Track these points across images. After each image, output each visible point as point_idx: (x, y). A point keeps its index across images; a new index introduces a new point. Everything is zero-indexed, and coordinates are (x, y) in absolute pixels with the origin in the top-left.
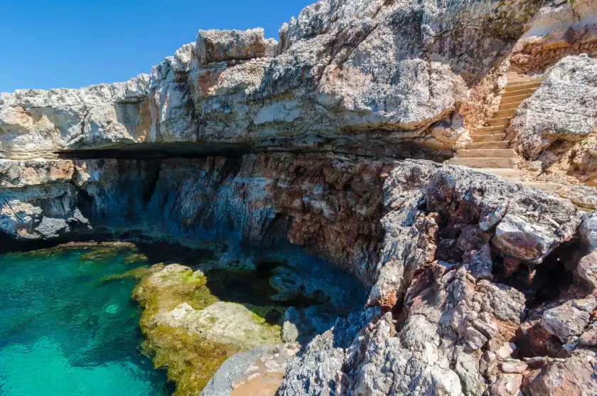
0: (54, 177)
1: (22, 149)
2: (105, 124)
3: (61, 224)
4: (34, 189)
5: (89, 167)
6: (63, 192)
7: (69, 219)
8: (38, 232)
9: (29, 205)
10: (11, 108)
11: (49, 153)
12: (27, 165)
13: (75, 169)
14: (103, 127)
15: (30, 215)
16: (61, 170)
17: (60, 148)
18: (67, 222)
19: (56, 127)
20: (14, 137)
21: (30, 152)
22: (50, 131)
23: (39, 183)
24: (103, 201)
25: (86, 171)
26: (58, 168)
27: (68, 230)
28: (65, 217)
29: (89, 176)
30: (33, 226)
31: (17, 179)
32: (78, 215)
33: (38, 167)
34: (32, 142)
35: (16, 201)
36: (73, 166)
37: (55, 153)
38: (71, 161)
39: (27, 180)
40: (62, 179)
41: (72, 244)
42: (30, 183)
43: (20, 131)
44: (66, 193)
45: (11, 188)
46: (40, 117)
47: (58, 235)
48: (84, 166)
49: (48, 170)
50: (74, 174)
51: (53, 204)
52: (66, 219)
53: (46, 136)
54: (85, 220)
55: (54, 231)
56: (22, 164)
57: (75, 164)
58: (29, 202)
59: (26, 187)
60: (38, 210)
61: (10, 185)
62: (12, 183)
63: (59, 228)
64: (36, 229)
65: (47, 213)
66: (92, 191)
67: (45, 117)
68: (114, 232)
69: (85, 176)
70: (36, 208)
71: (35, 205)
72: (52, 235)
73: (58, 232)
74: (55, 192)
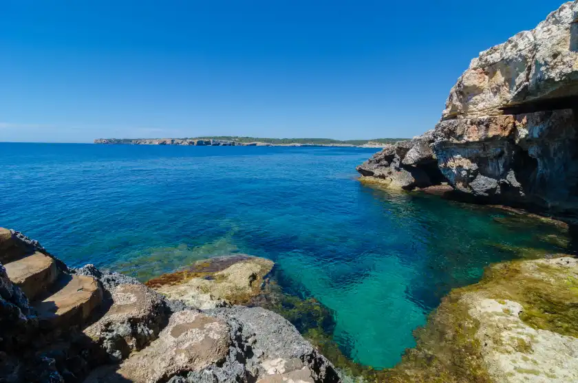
0: (491, 134)
1: (474, 109)
2: (549, 60)
3: (491, 183)
4: (474, 146)
5: (530, 122)
6: (499, 150)
7: (501, 180)
8: (471, 188)
9: (468, 160)
10: (473, 71)
11: (495, 110)
12: (472, 124)
13: (514, 123)
14: (546, 63)
15: (466, 170)
16: (498, 127)
17: (505, 103)
18: (499, 184)
19: (505, 81)
20: (471, 99)
21: (480, 111)
22: (500, 86)
23: (477, 140)
24: (545, 166)
25: (525, 126)
26: (496, 124)
27: (498, 191)
28: (497, 178)
29: (527, 132)
30: (468, 181)
31: (461, 136)
32: (511, 178)
33: (480, 123)
34: (483, 100)
35: (459, 156)
36: (512, 121)
37: (500, 109)
38: (511, 116)
39: (469, 137)
40: (498, 136)
41: (501, 207)
42: (471, 140)
43: (476, 92)
44: (502, 153)
45: (456, 144)
46: (494, 73)
47: (487, 194)
48: (524, 121)
49: (487, 126)
50: (511, 131)
51: (490, 163)
52: (499, 180)
53: (496, 92)
54: (516, 184)
55: (484, 189)
56: (468, 123)
57: (515, 119)
58: (469, 158)
59: (468, 143)
60: (474, 167)
61: (455, 141)
62: (457, 139)
63: (489, 187)
64: (470, 184)
65: (481, 171)
66: (533, 151)
67: (498, 72)
68: (549, 205)
69: (523, 133)
70: (473, 164)
71: (472, 162)
72: (481, 193)
73: (487, 191)
74: (493, 151)
